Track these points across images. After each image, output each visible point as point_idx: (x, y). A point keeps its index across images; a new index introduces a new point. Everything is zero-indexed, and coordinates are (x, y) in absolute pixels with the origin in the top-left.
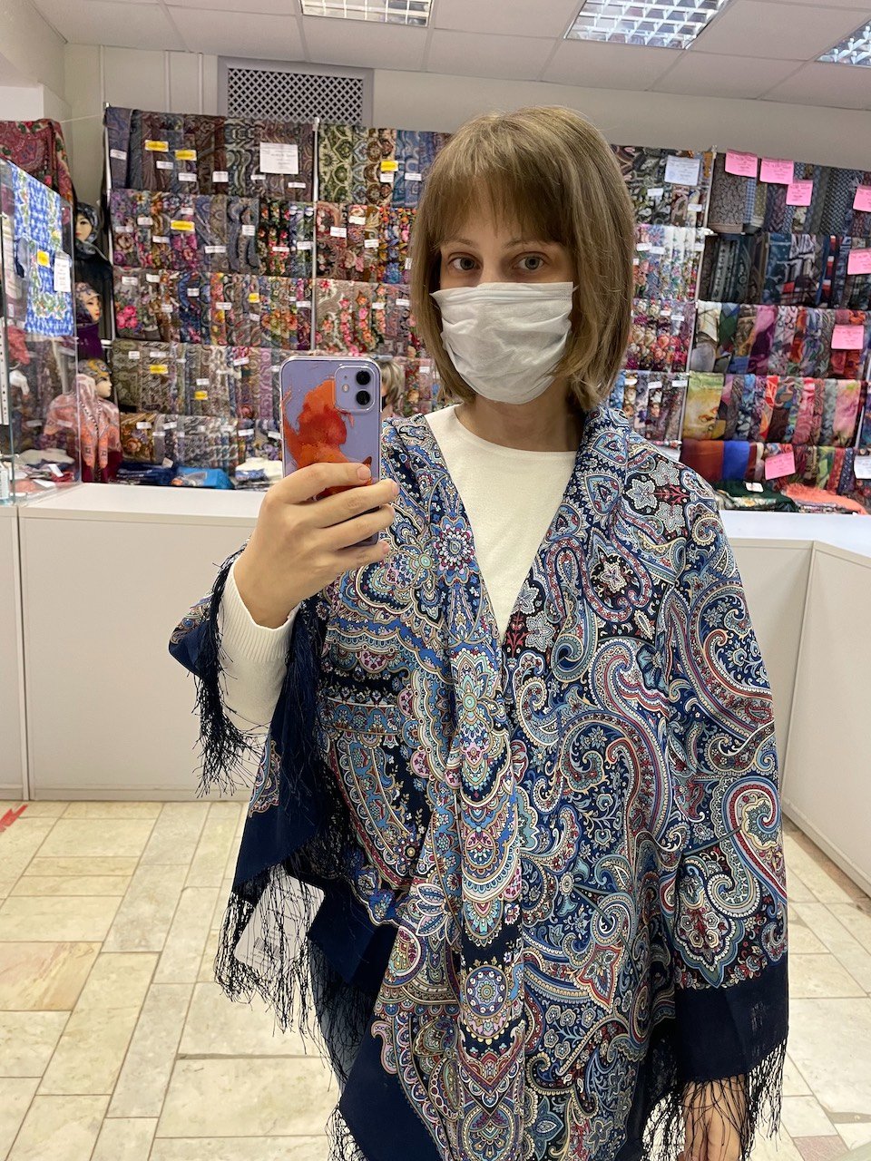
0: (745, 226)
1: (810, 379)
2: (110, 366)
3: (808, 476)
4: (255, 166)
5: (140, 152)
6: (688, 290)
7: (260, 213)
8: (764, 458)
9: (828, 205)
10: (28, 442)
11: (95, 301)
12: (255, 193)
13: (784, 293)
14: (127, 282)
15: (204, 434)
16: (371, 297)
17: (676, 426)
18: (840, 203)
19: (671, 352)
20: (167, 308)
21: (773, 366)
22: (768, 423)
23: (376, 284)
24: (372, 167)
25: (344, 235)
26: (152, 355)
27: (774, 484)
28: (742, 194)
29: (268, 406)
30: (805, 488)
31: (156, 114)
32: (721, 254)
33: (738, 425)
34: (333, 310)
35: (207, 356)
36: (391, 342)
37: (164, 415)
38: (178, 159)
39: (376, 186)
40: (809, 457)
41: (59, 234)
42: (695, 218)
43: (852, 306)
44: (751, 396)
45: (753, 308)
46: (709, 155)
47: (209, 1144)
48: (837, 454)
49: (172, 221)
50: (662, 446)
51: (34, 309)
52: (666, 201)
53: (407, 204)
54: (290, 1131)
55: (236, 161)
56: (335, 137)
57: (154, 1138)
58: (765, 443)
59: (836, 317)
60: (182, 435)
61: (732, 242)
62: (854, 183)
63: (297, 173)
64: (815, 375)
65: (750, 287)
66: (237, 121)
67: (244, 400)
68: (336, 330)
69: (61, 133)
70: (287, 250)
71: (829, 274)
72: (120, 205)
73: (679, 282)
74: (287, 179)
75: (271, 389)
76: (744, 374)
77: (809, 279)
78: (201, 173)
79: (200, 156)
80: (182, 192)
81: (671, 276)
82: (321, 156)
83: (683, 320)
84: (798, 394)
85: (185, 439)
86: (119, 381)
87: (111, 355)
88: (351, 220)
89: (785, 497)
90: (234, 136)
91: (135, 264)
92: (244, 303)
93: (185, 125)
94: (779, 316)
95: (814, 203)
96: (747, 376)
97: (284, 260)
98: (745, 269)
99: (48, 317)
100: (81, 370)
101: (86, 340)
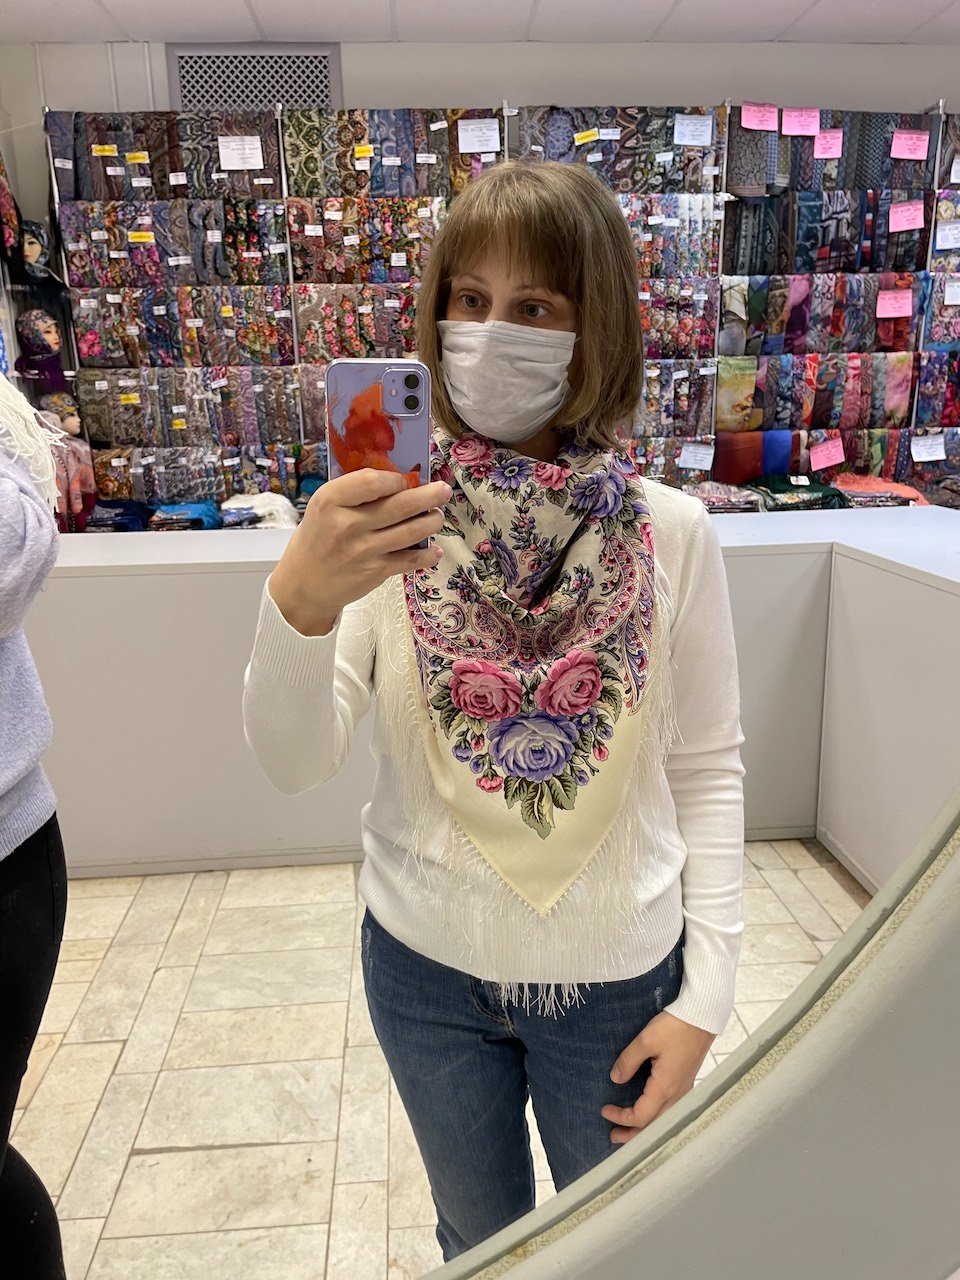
0: (769, 187)
1: (855, 354)
2: (76, 399)
3: (860, 463)
4: (215, 162)
5: (86, 158)
6: (711, 265)
7: (225, 215)
8: (808, 447)
9: (862, 157)
11: (53, 329)
12: (218, 194)
13: (819, 259)
14: (86, 305)
15: (185, 466)
16: (356, 300)
17: (707, 419)
18: (875, 153)
19: (696, 336)
20: (133, 331)
21: (812, 343)
22: (810, 408)
23: (361, 286)
24: (344, 154)
25: (320, 233)
26: (122, 383)
27: (823, 476)
28: (763, 151)
29: (254, 430)
30: (858, 477)
31: (101, 114)
32: (744, 221)
33: (778, 413)
34: (316, 319)
35: (182, 381)
36: (382, 348)
37: (140, 449)
38: (129, 162)
39: (351, 176)
40: (860, 443)
42: (711, 182)
43: (899, 268)
44: (790, 378)
45: (785, 280)
46: (721, 110)
47: (157, 1242)
48: (891, 436)
49: (129, 233)
50: (694, 442)
52: (678, 165)
53: (387, 193)
54: (245, 1224)
55: (194, 158)
56: (300, 123)
57: (100, 1239)
58: (809, 431)
59: (880, 282)
60: (162, 469)
61: (755, 206)
62: (890, 129)
63: (262, 167)
64: (860, 349)
65: (780, 255)
67: (227, 426)
68: (320, 340)
70: (259, 255)
71: (869, 233)
72: (70, 219)
73: (699, 256)
74: (252, 175)
75: (255, 411)
76: (779, 354)
77: (847, 241)
78: (156, 176)
79: (153, 158)
80: (137, 200)
81: (689, 250)
82: (287, 146)
83: (706, 298)
84: (842, 372)
85: (166, 473)
86: (88, 415)
87: (77, 387)
88: (327, 215)
89: (834, 489)
90: (189, 132)
91: (95, 284)
92: (217, 318)
93: (133, 124)
94: (815, 286)
95: (846, 154)
96: (784, 356)
97: (257, 266)
98: (772, 236)
100: (44, 406)
101: (46, 373)
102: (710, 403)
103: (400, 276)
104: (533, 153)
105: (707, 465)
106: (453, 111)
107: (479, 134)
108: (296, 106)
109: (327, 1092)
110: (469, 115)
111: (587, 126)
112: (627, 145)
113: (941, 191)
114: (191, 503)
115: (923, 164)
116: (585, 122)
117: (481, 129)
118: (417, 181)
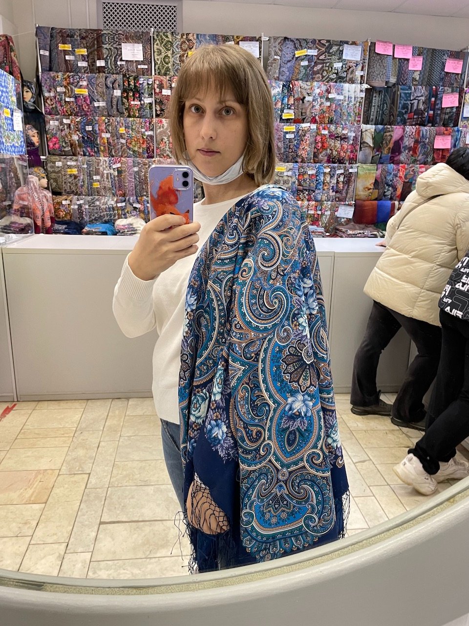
0: (387, 83)
1: (422, 165)
2: (46, 170)
4: (119, 56)
5: (56, 51)
6: (357, 119)
7: (123, 83)
9: (431, 71)
10: (4, 213)
11: (36, 135)
12: (120, 72)
13: (408, 119)
14: (53, 124)
15: (99, 206)
17: (351, 194)
18: (437, 69)
19: (348, 153)
20: (75, 138)
21: (403, 159)
22: (401, 190)
24: (183, 55)
26: (69, 163)
28: (384, 65)
29: (133, 189)
31: (64, 29)
32: (374, 98)
33: (385, 192)
34: (165, 136)
35: (98, 163)
37: (77, 196)
38: (77, 54)
41: (14, 99)
42: (360, 79)
43: (444, 125)
44: (392, 176)
45: (392, 128)
46: (366, 43)
47: (118, 563)
49: (76, 89)
50: (345, 205)
51: (4, 140)
52: (344, 69)
54: (158, 555)
55: (109, 53)
56: (162, 39)
57: (90, 561)
58: (399, 201)
59: (436, 131)
60: (87, 207)
61: (380, 91)
62: (445, 57)
63: (142, 60)
64: (425, 163)
65: (390, 116)
67: (120, 187)
68: (167, 147)
69: (13, 43)
70: (139, 103)
71: (433, 107)
72: (46, 81)
73: (352, 114)
74: (137, 64)
75: (134, 180)
76: (387, 164)
77: (422, 111)
78: (90, 61)
79: (89, 52)
80: (80, 72)
81: (347, 111)
82: (155, 50)
83: (354, 135)
84: (416, 174)
85: (89, 209)
86: (52, 178)
87: (47, 165)
90: (107, 40)
91: (57, 113)
92: (117, 134)
93: (80, 35)
94: (406, 132)
95: (424, 69)
96: (389, 165)
97: (137, 109)
98: (387, 106)
99: (12, 145)
100: (30, 173)
101: (32, 156)
102: (353, 185)
104: (275, 60)
105: (350, 216)
106: (237, 37)
108: (160, 30)
110: (245, 39)
111: (302, 48)
112: (320, 58)
113: (467, 89)
114: (101, 223)
115: (459, 75)
116: (301, 46)
117: (250, 47)
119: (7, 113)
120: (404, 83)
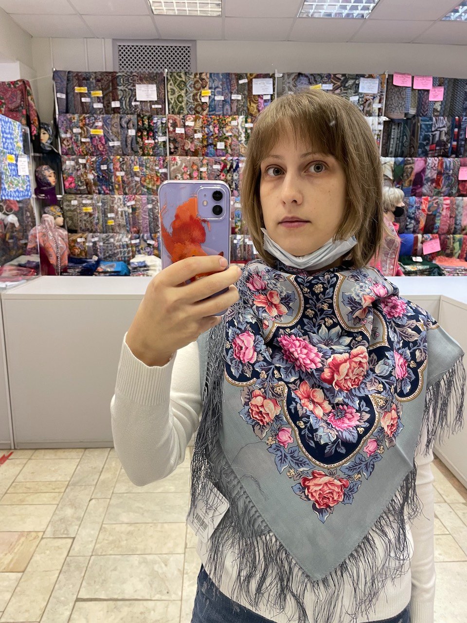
0: (406, 114)
1: (447, 197)
2: (62, 209)
3: (448, 251)
4: (134, 97)
5: (72, 93)
7: (138, 123)
8: (422, 243)
9: (452, 100)
10: (20, 251)
11: (53, 175)
12: (135, 112)
13: (430, 150)
14: (69, 164)
15: (113, 243)
16: (199, 165)
18: (459, 98)
20: (91, 177)
21: (425, 191)
22: (424, 224)
23: (202, 158)
24: (196, 94)
25: (183, 132)
26: (84, 202)
27: (429, 257)
28: (403, 97)
29: (147, 226)
30: (447, 258)
31: (80, 72)
32: (393, 131)
33: (407, 225)
34: (179, 173)
35: (113, 201)
37: (91, 234)
38: (93, 96)
39: (199, 105)
40: (448, 241)
41: (21, 144)
42: (377, 111)
44: (414, 208)
45: (413, 160)
46: (384, 76)
48: (464, 239)
49: (91, 130)
52: (361, 103)
53: (217, 113)
55: (124, 94)
56: (176, 79)
58: (423, 234)
59: (461, 162)
60: (101, 244)
61: (399, 124)
63: (156, 100)
64: (450, 195)
65: (410, 148)
66: (123, 74)
67: (134, 224)
69: (30, 87)
70: (153, 142)
71: (456, 138)
72: (63, 122)
74: (152, 104)
75: (148, 217)
77: (444, 142)
78: (105, 103)
79: (104, 94)
80: (96, 114)
82: (169, 90)
84: (440, 206)
85: (103, 246)
87: (63, 203)
88: (187, 124)
89: (435, 264)
90: (122, 82)
91: (73, 154)
92: (131, 172)
93: (95, 77)
94: (428, 163)
95: (445, 99)
96: (411, 198)
97: (152, 147)
98: (407, 138)
99: (15, 190)
100: (47, 212)
101: (48, 196)
103: (221, 154)
106: (250, 74)
107: (263, 85)
108: (174, 70)
109: (176, 572)
110: (258, 76)
111: (316, 82)
114: (115, 261)
117: (264, 83)
118: (231, 108)
119: (11, 159)
120: (425, 114)
